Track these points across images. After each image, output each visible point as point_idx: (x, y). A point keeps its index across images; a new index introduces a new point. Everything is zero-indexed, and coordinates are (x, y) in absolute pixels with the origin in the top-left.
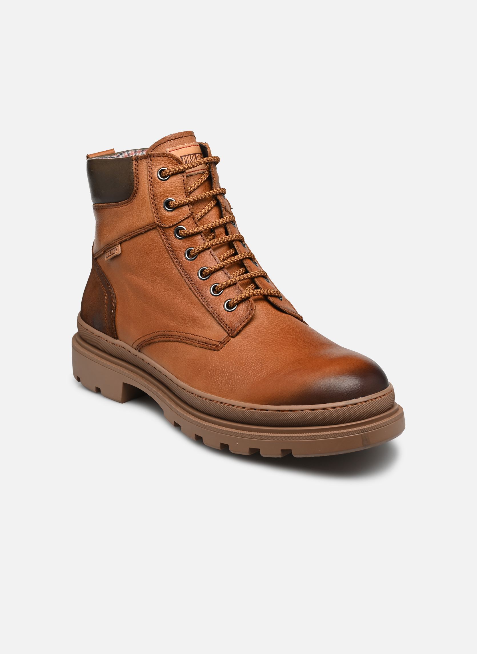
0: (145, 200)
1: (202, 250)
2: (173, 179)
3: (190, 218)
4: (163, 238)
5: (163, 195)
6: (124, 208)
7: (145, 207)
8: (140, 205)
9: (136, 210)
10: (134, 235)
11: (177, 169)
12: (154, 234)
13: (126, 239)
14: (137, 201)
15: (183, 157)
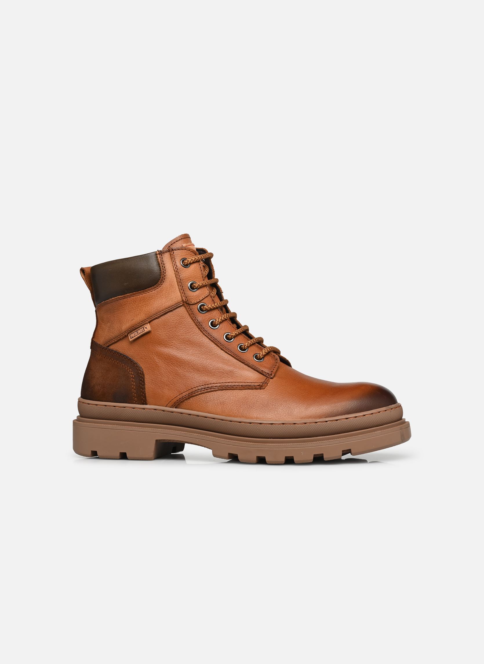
0: (172, 284)
2: (193, 266)
3: (209, 297)
4: (190, 313)
5: (188, 279)
6: (152, 293)
7: (173, 290)
8: (169, 288)
9: (164, 293)
10: (164, 313)
11: (194, 259)
12: (182, 310)
13: (157, 317)
14: (166, 284)
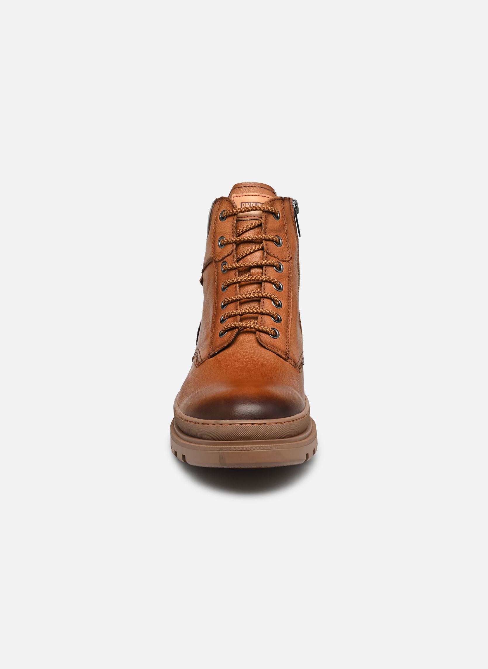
1: (236, 282)
3: (231, 256)
4: (215, 270)
5: (219, 233)
12: (212, 266)
15: (243, 204)
